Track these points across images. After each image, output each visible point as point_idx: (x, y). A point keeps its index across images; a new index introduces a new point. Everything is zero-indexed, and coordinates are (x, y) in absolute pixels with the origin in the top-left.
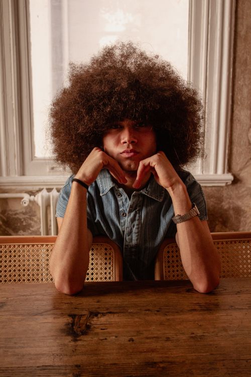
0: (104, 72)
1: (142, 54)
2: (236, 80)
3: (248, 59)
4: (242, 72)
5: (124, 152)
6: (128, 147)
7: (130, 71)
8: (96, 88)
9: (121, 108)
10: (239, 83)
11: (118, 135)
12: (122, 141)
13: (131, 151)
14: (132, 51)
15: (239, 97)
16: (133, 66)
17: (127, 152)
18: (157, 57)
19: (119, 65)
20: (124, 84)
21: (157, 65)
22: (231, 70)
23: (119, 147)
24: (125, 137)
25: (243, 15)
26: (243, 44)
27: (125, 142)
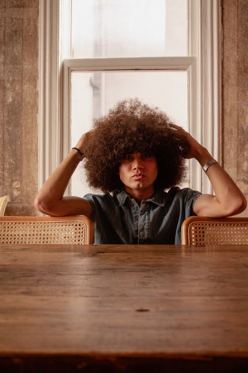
0: (118, 120)
1: (145, 106)
2: (225, 145)
3: (233, 129)
4: (229, 139)
5: (134, 176)
6: (137, 172)
7: (138, 118)
8: (114, 131)
9: (131, 144)
10: (227, 147)
11: (130, 164)
12: (133, 168)
13: (140, 175)
14: (138, 104)
15: (228, 158)
16: (139, 114)
17: (137, 176)
18: (157, 108)
19: (129, 114)
20: (134, 129)
21: (156, 114)
22: (221, 137)
23: (131, 172)
24: (135, 165)
25: (228, 98)
26: (229, 118)
27: (135, 169)
